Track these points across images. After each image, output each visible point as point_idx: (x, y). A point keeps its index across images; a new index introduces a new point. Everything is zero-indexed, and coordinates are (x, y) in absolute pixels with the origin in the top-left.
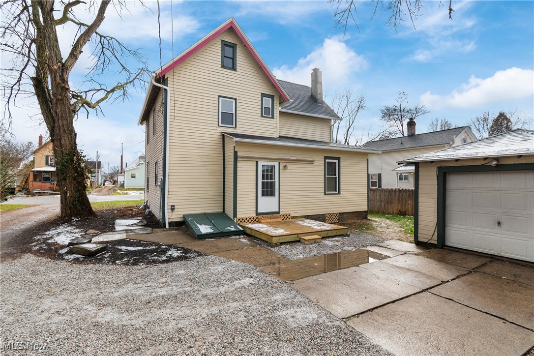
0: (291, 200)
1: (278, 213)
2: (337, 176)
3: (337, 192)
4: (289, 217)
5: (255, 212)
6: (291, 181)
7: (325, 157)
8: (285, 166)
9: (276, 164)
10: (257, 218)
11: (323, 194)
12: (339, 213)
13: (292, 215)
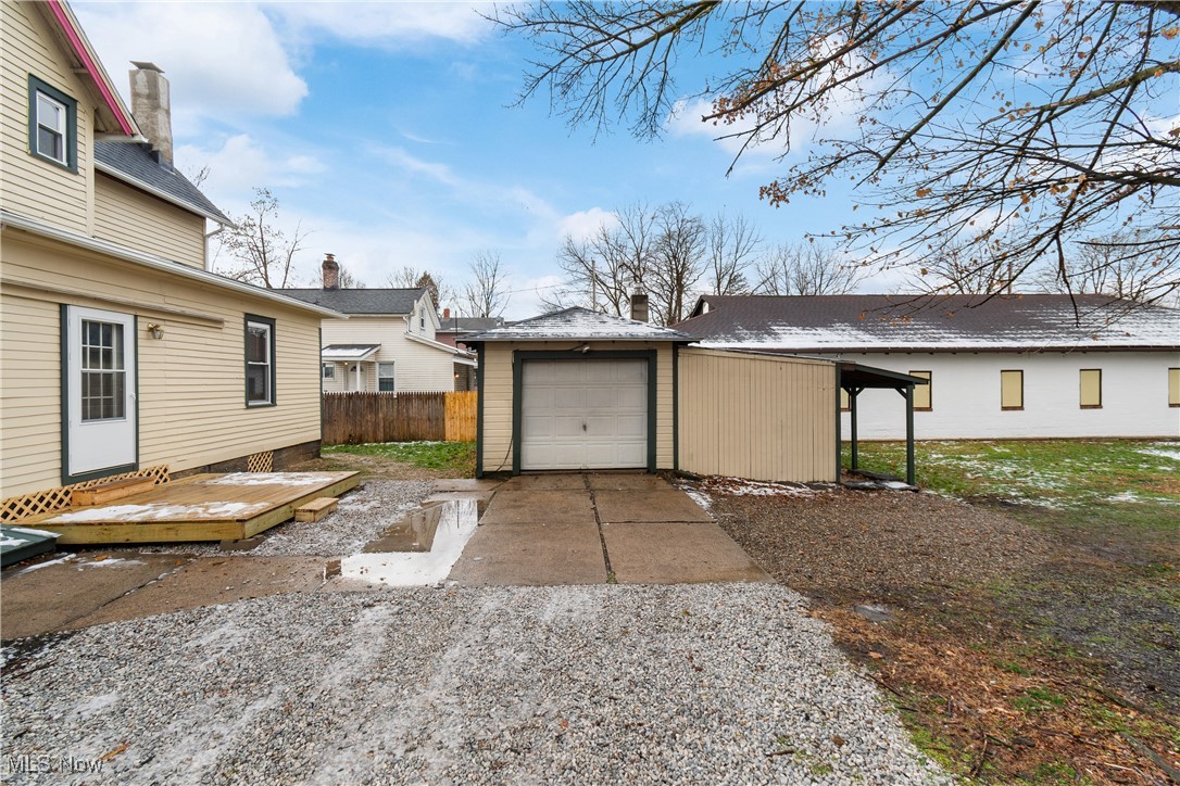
0: (169, 425)
1: (134, 467)
2: (269, 362)
3: (270, 402)
4: (165, 476)
5: (58, 473)
6: (169, 374)
7: (246, 314)
8: (152, 330)
9: (126, 320)
10: (67, 493)
11: (244, 406)
12: (274, 451)
13: (171, 471)
